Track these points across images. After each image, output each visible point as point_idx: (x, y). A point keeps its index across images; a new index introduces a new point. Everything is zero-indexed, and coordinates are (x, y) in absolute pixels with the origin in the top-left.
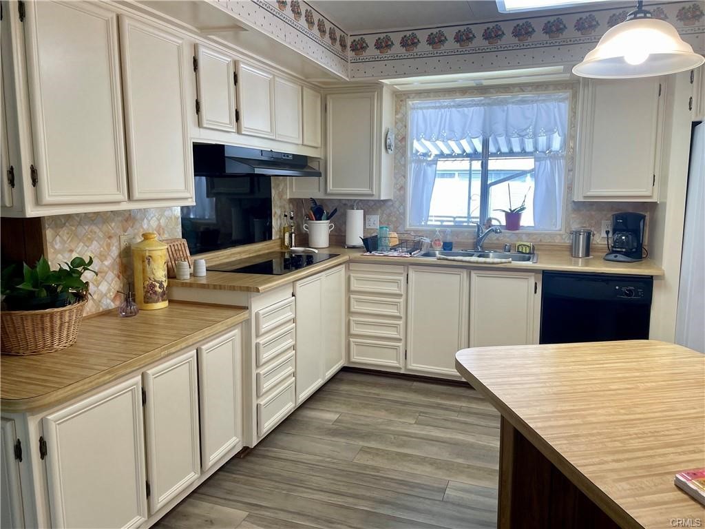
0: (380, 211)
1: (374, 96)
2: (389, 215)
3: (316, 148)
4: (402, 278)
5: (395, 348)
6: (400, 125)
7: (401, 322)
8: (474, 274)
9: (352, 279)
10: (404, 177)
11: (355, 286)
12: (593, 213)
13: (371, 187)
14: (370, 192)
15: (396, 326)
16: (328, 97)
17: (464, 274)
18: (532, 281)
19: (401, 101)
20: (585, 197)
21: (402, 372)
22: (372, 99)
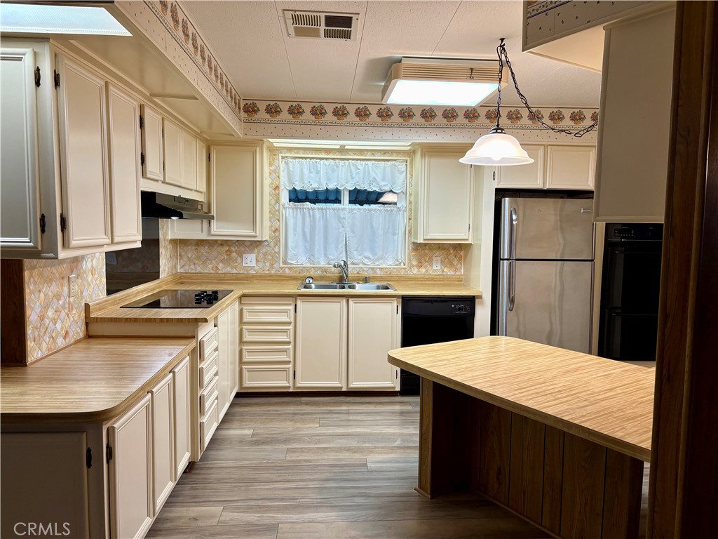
0: (256, 251)
1: (256, 151)
2: (265, 254)
3: (201, 192)
4: (292, 308)
5: (285, 370)
6: (274, 175)
7: (291, 347)
8: (351, 301)
9: (245, 312)
10: (279, 220)
11: (247, 317)
12: (427, 252)
13: (254, 229)
14: (254, 234)
15: (285, 351)
16: (212, 148)
17: (344, 301)
18: (395, 304)
19: (274, 155)
20: (425, 240)
21: (291, 390)
22: (254, 153)
